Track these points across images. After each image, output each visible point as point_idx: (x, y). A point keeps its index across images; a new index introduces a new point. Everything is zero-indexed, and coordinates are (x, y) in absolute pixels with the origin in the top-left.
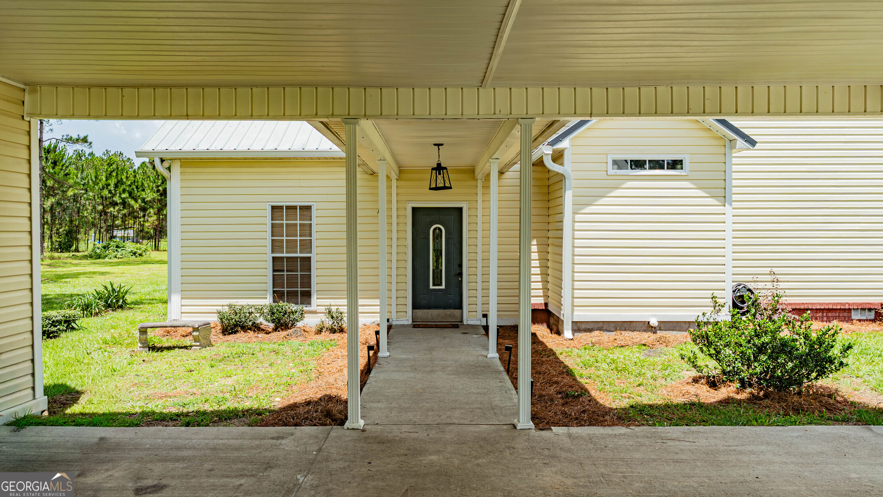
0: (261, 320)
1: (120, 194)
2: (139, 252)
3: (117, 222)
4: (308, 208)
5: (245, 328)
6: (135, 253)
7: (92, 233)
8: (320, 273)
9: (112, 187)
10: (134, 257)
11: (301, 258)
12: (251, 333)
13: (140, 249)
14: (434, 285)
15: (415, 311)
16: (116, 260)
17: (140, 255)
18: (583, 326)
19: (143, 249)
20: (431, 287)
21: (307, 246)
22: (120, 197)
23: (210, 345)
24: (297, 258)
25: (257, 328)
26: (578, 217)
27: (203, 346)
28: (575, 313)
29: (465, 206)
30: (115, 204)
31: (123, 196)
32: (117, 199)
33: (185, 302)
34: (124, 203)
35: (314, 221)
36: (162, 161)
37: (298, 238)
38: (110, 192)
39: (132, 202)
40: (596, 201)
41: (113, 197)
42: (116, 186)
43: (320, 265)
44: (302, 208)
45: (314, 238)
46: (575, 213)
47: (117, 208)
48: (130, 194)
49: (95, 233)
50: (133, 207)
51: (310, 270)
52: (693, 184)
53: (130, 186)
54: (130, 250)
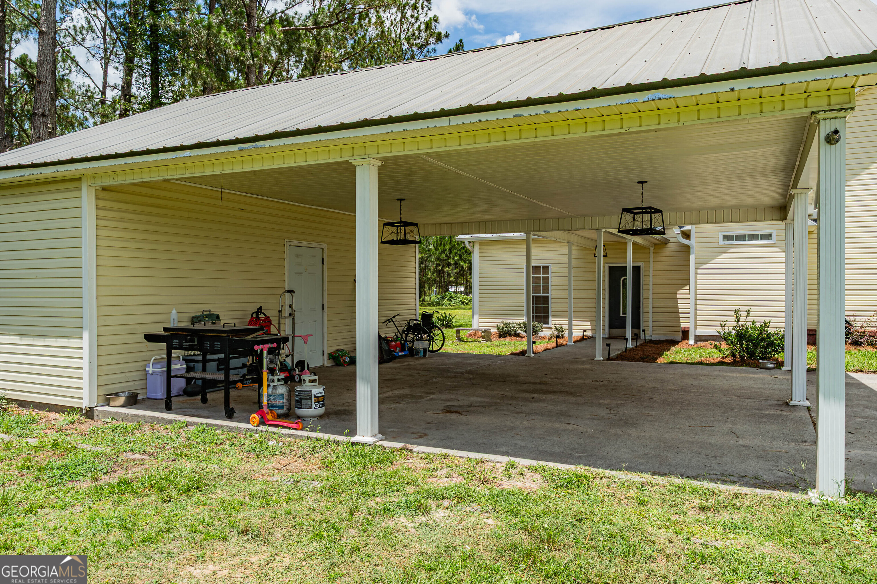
0: (519, 331)
1: (454, 257)
2: (466, 301)
3: (451, 279)
4: (548, 267)
5: (510, 335)
6: (463, 303)
7: (434, 288)
8: (554, 305)
9: (447, 252)
10: (462, 305)
11: (543, 296)
12: (513, 338)
13: (467, 299)
14: (623, 314)
15: (611, 329)
16: (450, 307)
17: (467, 304)
18: (703, 338)
19: (469, 299)
20: (621, 315)
21: (546, 289)
22: (453, 259)
23: (491, 340)
24: (541, 296)
25: (517, 335)
26: (699, 271)
27: (486, 341)
28: (697, 330)
29: (641, 265)
30: (449, 265)
31: (456, 258)
32: (451, 261)
33: (481, 320)
34: (456, 264)
35: (550, 275)
36: (470, 242)
37: (542, 285)
38: (447, 256)
39: (462, 263)
40: (710, 261)
41: (448, 259)
42: (450, 251)
43: (554, 301)
44: (544, 267)
45: (550, 285)
46: (696, 269)
47: (451, 268)
48: (461, 256)
49: (436, 288)
50: (462, 267)
51: (548, 304)
52: (780, 249)
53: (460, 250)
54: (459, 300)
